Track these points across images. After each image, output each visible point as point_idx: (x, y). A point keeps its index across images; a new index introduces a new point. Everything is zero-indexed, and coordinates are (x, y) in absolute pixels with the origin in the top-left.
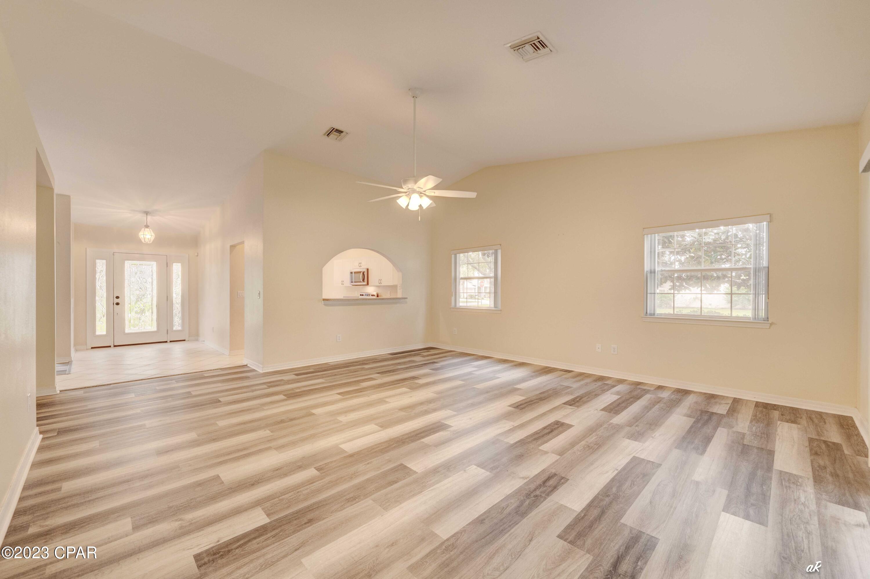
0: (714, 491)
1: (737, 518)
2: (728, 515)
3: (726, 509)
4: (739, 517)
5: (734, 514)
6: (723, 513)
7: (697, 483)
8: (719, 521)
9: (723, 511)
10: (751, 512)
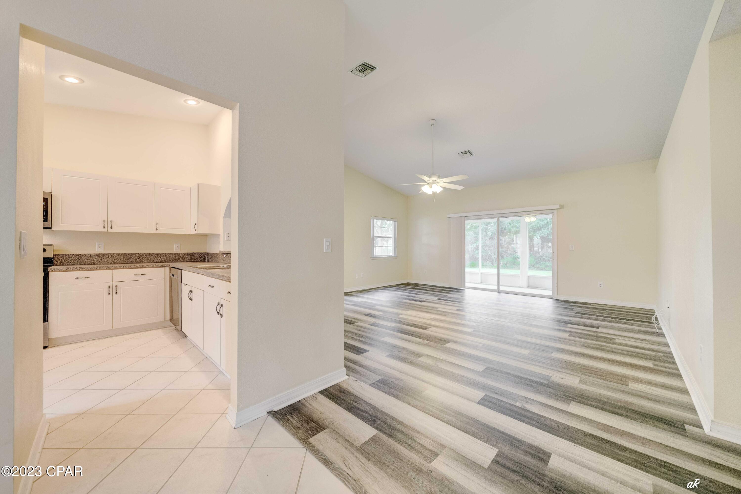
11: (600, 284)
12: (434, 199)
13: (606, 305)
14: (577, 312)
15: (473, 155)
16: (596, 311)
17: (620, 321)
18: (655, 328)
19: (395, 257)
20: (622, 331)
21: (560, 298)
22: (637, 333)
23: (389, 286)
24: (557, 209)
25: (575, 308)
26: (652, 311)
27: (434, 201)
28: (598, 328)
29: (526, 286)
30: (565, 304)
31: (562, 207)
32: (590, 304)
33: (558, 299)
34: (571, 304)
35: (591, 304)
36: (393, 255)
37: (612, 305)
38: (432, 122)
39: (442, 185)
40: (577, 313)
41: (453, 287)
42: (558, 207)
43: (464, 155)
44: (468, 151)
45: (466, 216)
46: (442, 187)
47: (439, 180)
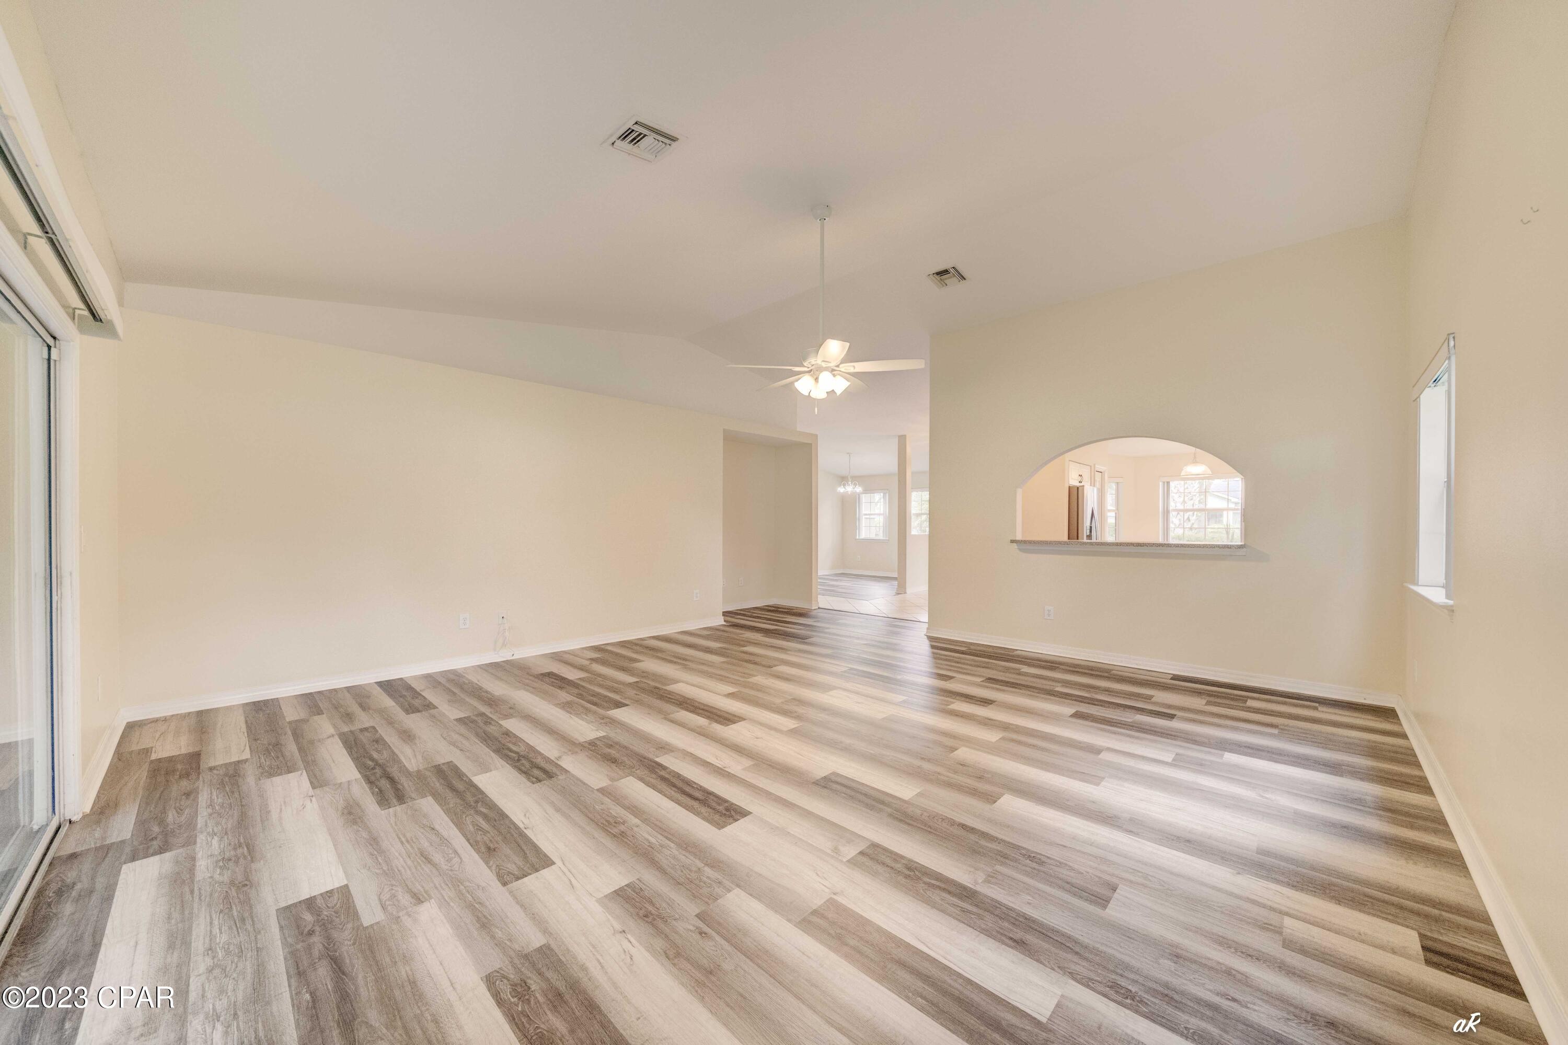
0: (384, 907)
1: (323, 890)
2: (337, 885)
3: (345, 891)
4: (321, 894)
5: (330, 893)
6: (346, 883)
7: (418, 899)
8: (341, 869)
9: (346, 886)
10: (308, 917)
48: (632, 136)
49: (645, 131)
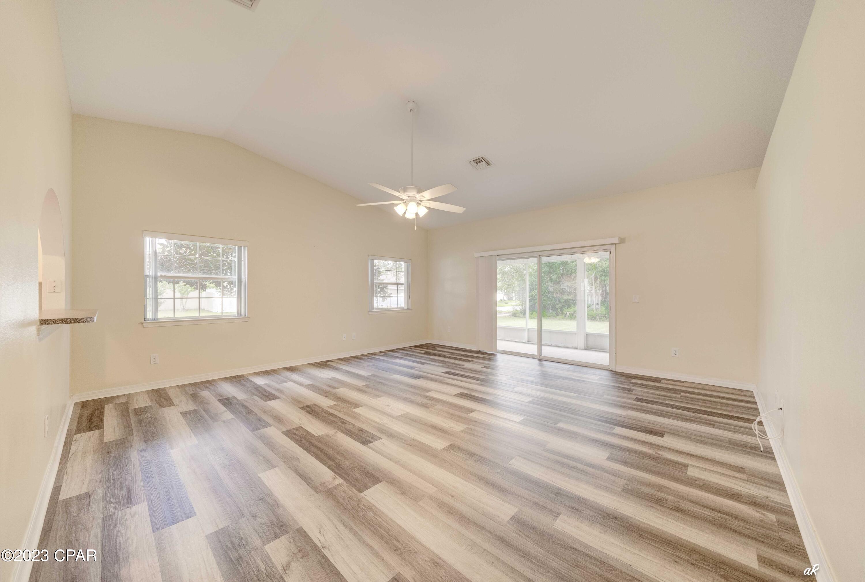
11: (675, 351)
12: (416, 227)
13: (683, 382)
14: (637, 398)
15: (491, 165)
16: (665, 394)
17: (699, 418)
18: (755, 435)
19: (407, 309)
20: (702, 442)
21: (619, 369)
22: (727, 448)
23: (396, 349)
24: (615, 244)
25: (637, 390)
26: (750, 394)
27: (416, 229)
28: (661, 435)
29: (584, 347)
30: (623, 379)
31: (622, 241)
32: (658, 380)
33: (616, 371)
34: (634, 381)
35: (662, 381)
36: (406, 308)
37: (691, 381)
38: (411, 105)
39: (428, 205)
40: (637, 400)
41: (482, 350)
42: (616, 240)
43: (478, 164)
44: (482, 158)
45: (497, 255)
46: (427, 208)
47: (418, 196)
48: (478, 161)
49: (483, 160)
